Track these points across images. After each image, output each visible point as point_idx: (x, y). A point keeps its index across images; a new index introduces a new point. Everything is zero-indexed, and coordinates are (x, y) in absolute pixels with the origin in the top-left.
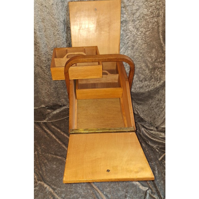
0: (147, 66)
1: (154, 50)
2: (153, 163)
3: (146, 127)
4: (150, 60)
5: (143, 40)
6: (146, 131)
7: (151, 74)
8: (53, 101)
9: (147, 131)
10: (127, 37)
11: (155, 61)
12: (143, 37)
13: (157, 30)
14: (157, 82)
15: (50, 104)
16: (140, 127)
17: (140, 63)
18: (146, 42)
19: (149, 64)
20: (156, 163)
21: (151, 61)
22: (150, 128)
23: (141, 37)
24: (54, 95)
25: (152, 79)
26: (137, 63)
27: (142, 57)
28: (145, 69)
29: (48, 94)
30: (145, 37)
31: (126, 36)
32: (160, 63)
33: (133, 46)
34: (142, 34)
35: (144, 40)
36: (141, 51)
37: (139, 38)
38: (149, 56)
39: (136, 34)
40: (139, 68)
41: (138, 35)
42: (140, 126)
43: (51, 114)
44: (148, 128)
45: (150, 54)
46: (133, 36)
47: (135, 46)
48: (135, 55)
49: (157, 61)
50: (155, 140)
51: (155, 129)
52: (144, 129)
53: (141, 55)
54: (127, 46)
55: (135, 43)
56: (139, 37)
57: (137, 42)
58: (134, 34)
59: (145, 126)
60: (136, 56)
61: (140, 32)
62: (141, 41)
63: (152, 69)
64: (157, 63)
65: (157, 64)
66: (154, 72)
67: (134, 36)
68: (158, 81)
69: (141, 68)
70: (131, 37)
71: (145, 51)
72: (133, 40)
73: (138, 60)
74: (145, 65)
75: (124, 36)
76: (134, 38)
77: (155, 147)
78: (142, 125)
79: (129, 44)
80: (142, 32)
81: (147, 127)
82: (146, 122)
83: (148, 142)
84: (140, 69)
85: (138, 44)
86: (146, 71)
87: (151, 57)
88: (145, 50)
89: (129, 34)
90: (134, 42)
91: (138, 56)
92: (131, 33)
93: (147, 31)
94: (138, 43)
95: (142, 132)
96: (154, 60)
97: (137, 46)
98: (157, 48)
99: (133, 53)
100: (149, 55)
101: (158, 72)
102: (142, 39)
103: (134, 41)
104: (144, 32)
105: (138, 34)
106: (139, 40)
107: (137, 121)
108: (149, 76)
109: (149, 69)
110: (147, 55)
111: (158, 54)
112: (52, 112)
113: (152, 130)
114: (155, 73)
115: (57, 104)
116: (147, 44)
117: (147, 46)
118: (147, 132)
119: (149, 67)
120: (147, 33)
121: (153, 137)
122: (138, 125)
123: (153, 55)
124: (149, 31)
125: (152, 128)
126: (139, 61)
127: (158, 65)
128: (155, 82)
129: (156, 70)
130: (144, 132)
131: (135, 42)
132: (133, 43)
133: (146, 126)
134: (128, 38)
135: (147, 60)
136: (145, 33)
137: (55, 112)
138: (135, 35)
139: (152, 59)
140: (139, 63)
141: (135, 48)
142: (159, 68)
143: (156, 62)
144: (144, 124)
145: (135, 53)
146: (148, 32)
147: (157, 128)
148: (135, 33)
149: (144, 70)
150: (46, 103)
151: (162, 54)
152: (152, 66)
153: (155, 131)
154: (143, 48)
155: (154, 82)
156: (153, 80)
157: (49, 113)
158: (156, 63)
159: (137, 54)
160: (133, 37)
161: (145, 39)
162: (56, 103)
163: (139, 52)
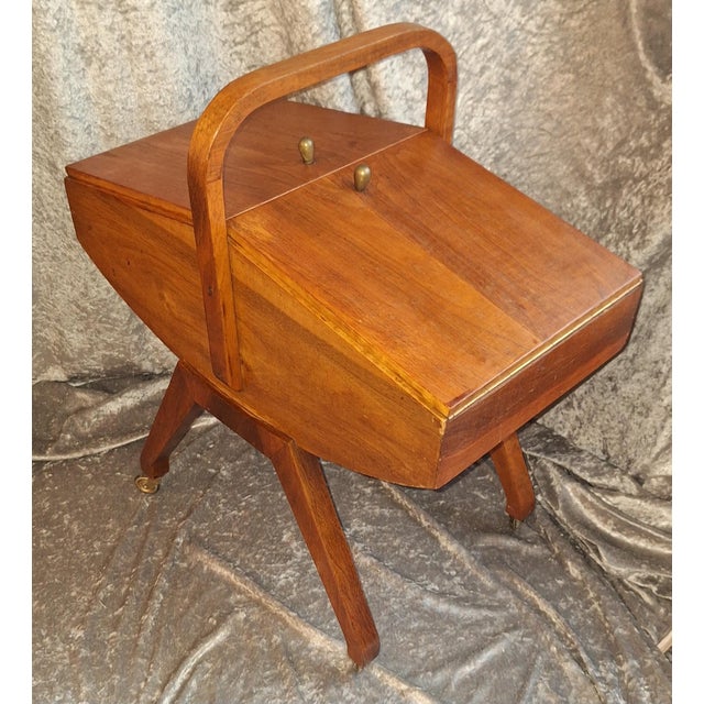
0: (582, 176)
1: (609, 100)
2: (625, 667)
3: (581, 475)
4: (595, 145)
5: (555, 53)
6: (583, 499)
7: (602, 211)
8: (109, 346)
9: (589, 497)
10: (481, 42)
11: (615, 149)
12: (555, 39)
13: (619, 9)
14: (630, 244)
15: (94, 363)
16: (551, 480)
17: (548, 164)
18: (567, 62)
19: (589, 167)
20: (642, 664)
21: (598, 149)
22: (604, 481)
23: (542, 44)
24: (114, 315)
25: (608, 231)
26: (534, 165)
27: (556, 133)
28: (570, 189)
29: (84, 310)
30: (562, 40)
31: (476, 38)
32: (641, 155)
33: (509, 84)
34: (547, 25)
35: (561, 53)
36: (550, 107)
37: (533, 44)
38: (586, 128)
39: (522, 29)
40: (545, 188)
41: (530, 32)
42: (554, 473)
43: (93, 413)
44: (595, 481)
45: (594, 119)
46: (505, 36)
47: (516, 84)
48: (521, 127)
49: (625, 149)
50: (630, 541)
51: (632, 487)
52: (575, 484)
53: (547, 126)
54: (482, 84)
55: (519, 73)
56: (534, 40)
57: (528, 67)
58: (511, 29)
59: (576, 471)
60: (524, 131)
61: (539, 20)
62: (545, 59)
63: (604, 187)
64: (628, 157)
65: (629, 161)
66: (615, 200)
67: (512, 36)
68: (632, 237)
69: (551, 186)
70: (500, 45)
71: (566, 106)
72: (505, 56)
73: (536, 149)
74: (572, 172)
75: (463, 37)
76: (510, 48)
77: (632, 578)
78: (561, 468)
79: (487, 73)
80: (547, 17)
81: (586, 476)
82: (580, 451)
83: (597, 552)
84: (549, 191)
85: (529, 73)
86: (575, 196)
87: (595, 132)
88: (567, 101)
89: (488, 28)
90: (512, 64)
91: (535, 133)
92: (496, 26)
93: (570, 15)
94: (533, 68)
95: (564, 501)
96: (610, 146)
97: (524, 84)
98: (621, 87)
99: (511, 116)
100: (589, 123)
101: (634, 199)
102: (547, 52)
103: (514, 61)
104: (557, 18)
105: (531, 26)
106: (535, 54)
107: (538, 451)
108: (590, 221)
109: (590, 189)
110: (579, 122)
111: (631, 114)
112: (99, 404)
113: (613, 491)
114: (622, 203)
115: (130, 366)
116: (576, 72)
117: (574, 82)
118: (591, 503)
119: (591, 178)
120: (573, 23)
121: (620, 527)
122: (543, 469)
123: (606, 122)
124: (580, 11)
125: (614, 482)
126: (542, 155)
127: (633, 165)
128: (621, 244)
129: (625, 191)
130: (577, 501)
131: (520, 65)
132: (507, 72)
133: (583, 469)
134: (485, 47)
135: (579, 144)
136: (560, 23)
137: (113, 407)
138: (518, 33)
139: (602, 144)
140: (541, 160)
141: (516, 93)
142: (636, 181)
143: (623, 155)
144: (572, 460)
145: (520, 116)
146: (575, 17)
147: (638, 479)
148: (515, 25)
149: (568, 195)
150: (71, 360)
151: (648, 116)
152: (606, 172)
153: (630, 495)
154: (554, 94)
155: (617, 246)
156: (610, 236)
157: (81, 410)
158: (621, 159)
159: (531, 122)
160: (508, 40)
161: (565, 48)
162: (122, 361)
163: (538, 110)
